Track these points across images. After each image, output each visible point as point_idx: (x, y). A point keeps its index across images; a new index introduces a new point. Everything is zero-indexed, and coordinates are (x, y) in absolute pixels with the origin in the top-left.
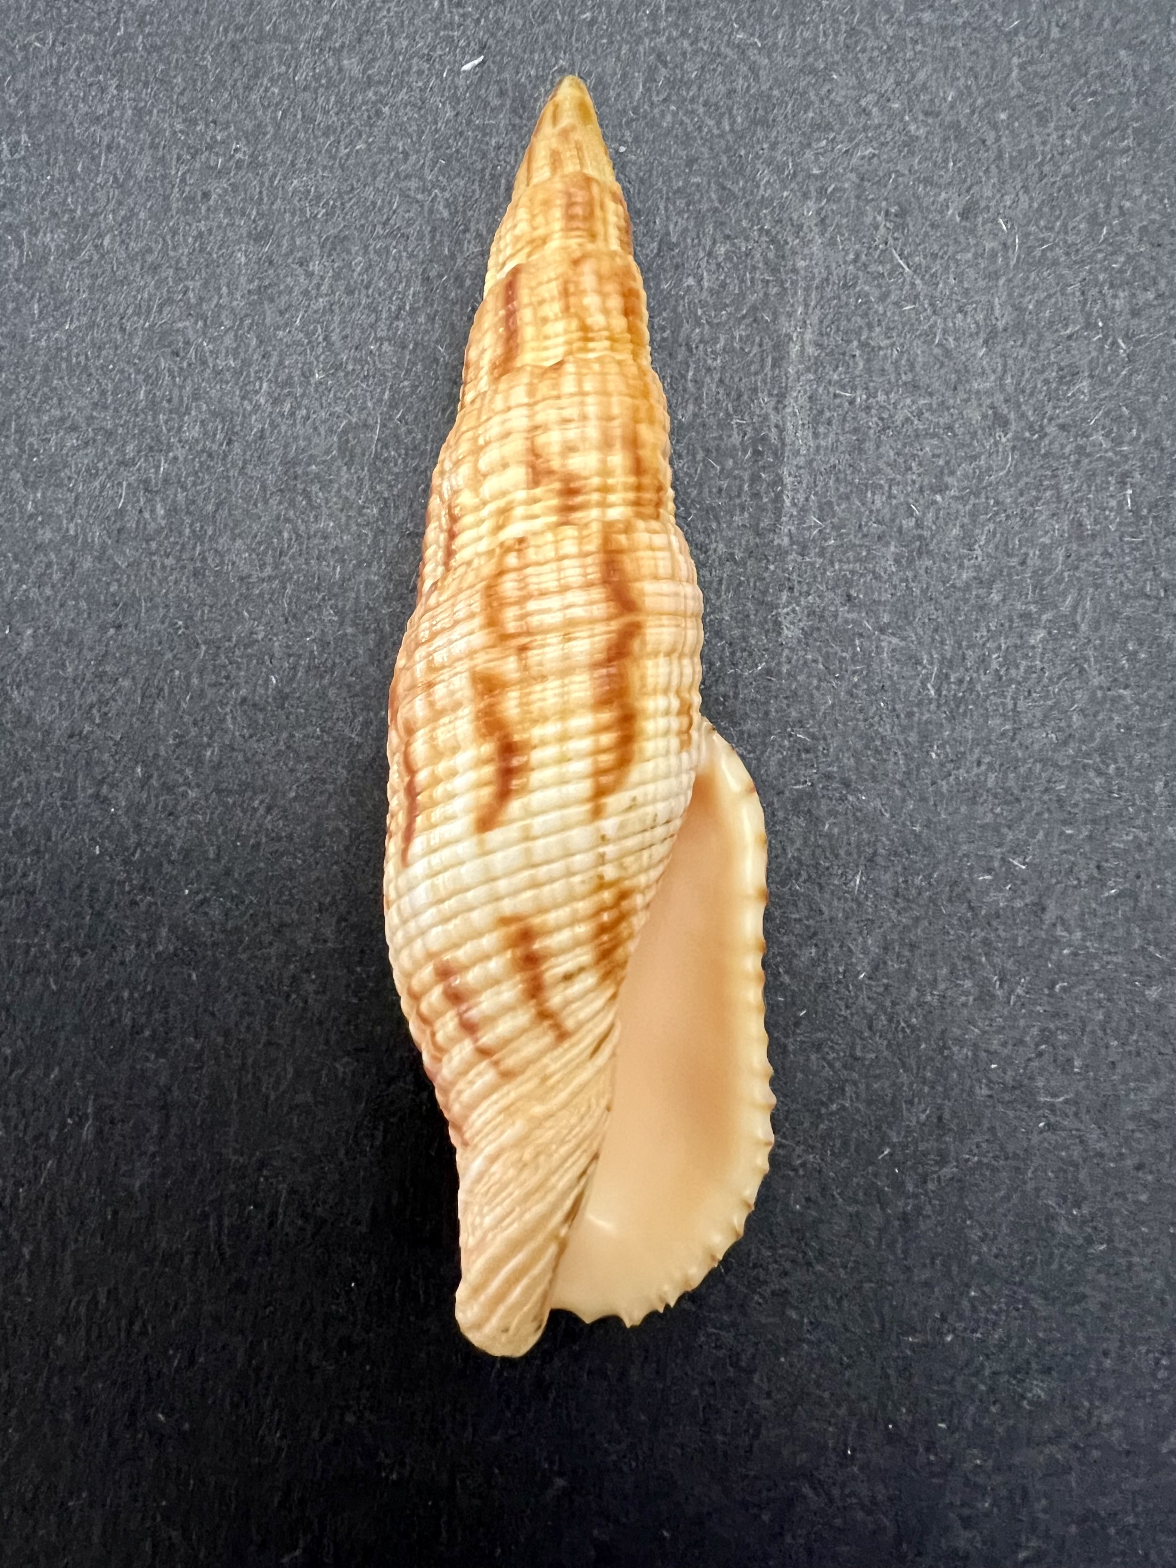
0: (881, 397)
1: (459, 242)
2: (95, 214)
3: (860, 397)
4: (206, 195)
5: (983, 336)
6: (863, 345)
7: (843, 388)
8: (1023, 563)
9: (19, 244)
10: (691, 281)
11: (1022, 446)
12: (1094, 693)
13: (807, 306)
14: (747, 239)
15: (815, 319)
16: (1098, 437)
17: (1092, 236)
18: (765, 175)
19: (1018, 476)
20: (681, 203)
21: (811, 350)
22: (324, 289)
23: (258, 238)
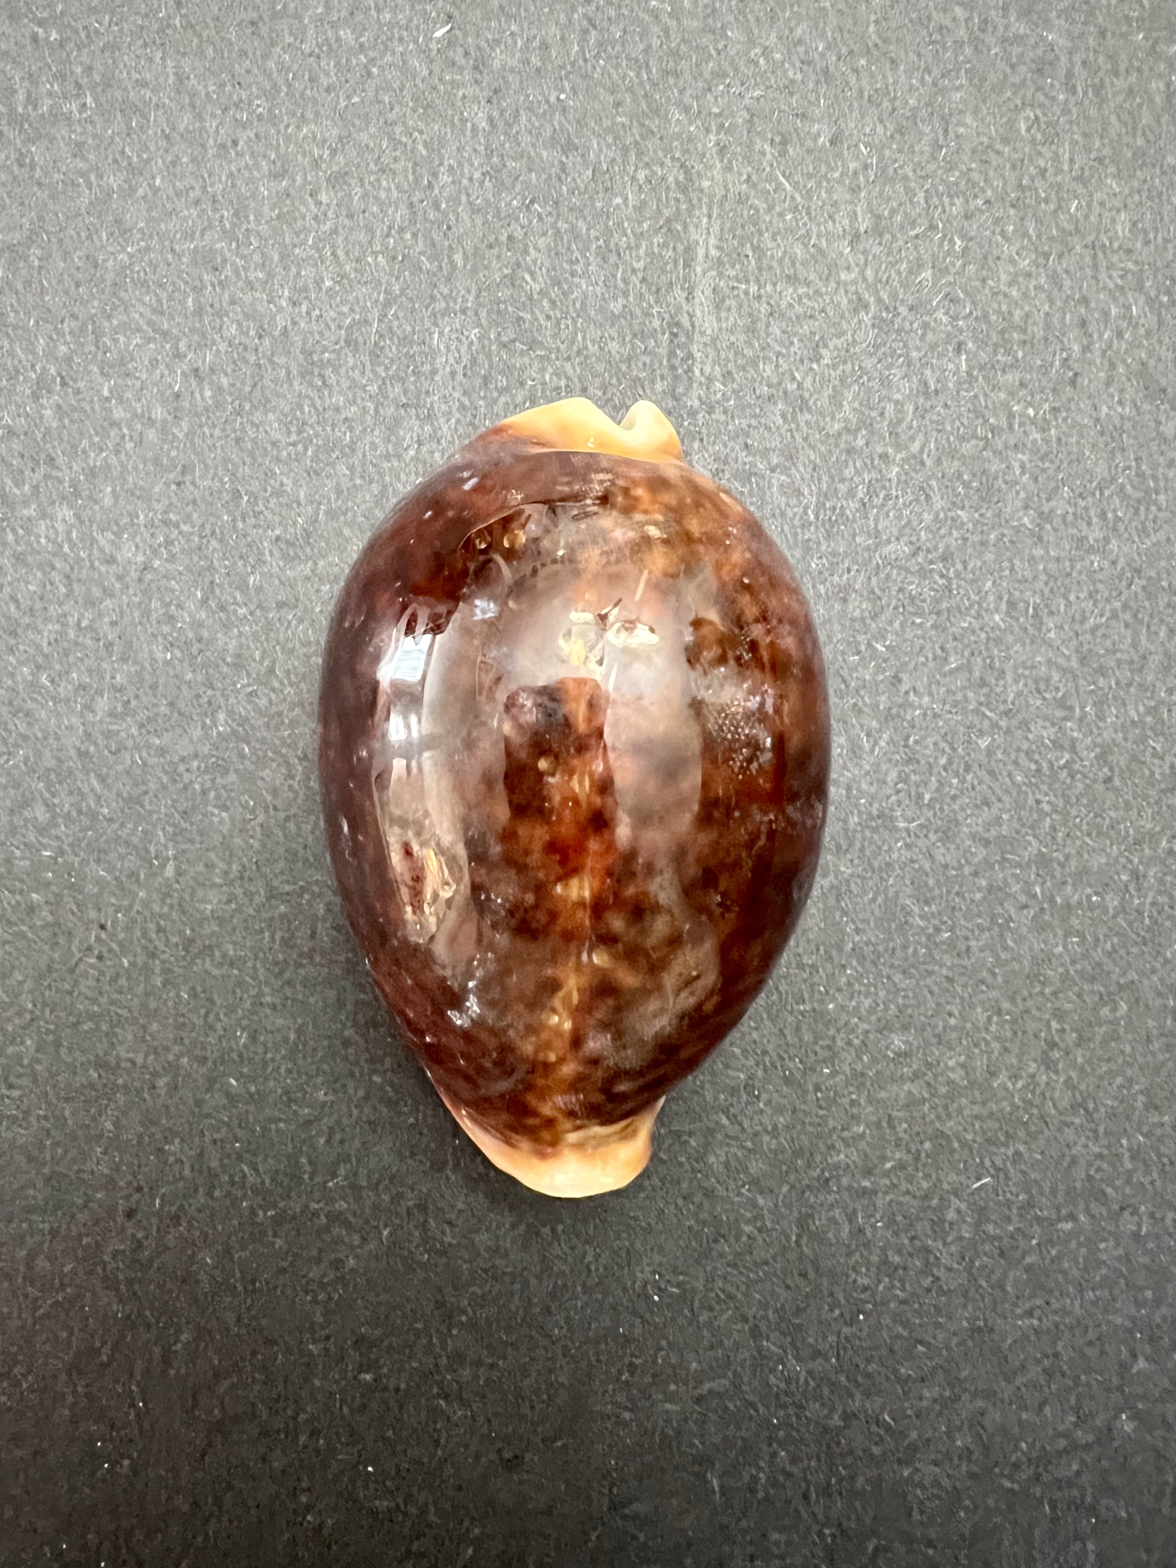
0: (769, 288)
1: (435, 175)
2: (149, 160)
3: (753, 289)
4: (235, 143)
5: (849, 238)
6: (755, 249)
7: (739, 281)
8: (882, 414)
9: (89, 186)
10: (618, 200)
11: (879, 323)
12: (937, 516)
13: (710, 217)
14: (662, 164)
15: (716, 228)
16: (940, 315)
17: (933, 157)
18: (676, 115)
19: (877, 347)
20: (610, 139)
21: (714, 252)
22: (330, 214)
23: (276, 176)
